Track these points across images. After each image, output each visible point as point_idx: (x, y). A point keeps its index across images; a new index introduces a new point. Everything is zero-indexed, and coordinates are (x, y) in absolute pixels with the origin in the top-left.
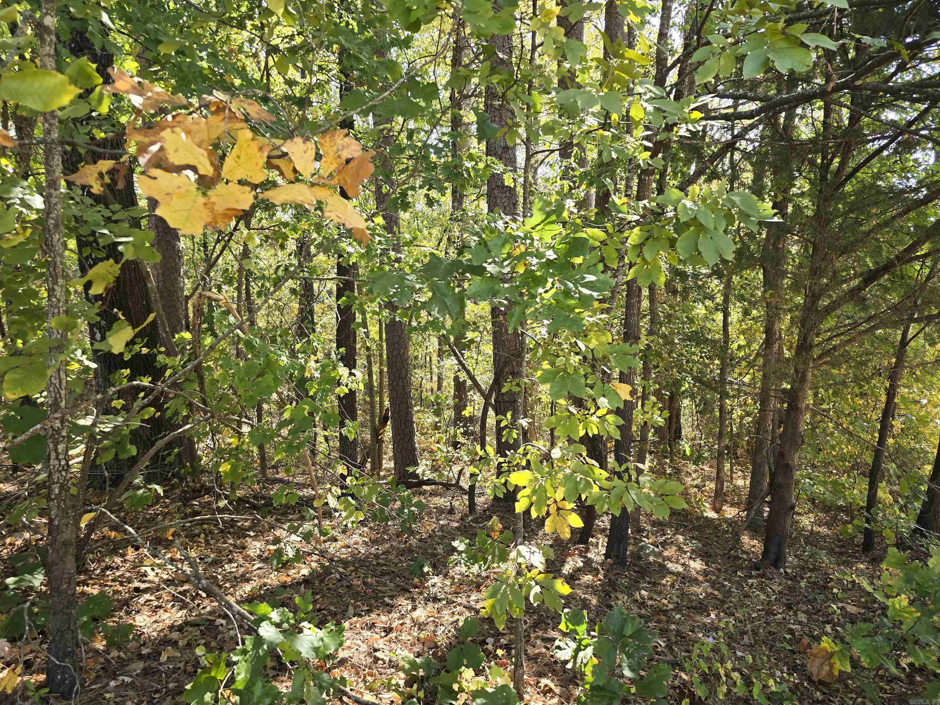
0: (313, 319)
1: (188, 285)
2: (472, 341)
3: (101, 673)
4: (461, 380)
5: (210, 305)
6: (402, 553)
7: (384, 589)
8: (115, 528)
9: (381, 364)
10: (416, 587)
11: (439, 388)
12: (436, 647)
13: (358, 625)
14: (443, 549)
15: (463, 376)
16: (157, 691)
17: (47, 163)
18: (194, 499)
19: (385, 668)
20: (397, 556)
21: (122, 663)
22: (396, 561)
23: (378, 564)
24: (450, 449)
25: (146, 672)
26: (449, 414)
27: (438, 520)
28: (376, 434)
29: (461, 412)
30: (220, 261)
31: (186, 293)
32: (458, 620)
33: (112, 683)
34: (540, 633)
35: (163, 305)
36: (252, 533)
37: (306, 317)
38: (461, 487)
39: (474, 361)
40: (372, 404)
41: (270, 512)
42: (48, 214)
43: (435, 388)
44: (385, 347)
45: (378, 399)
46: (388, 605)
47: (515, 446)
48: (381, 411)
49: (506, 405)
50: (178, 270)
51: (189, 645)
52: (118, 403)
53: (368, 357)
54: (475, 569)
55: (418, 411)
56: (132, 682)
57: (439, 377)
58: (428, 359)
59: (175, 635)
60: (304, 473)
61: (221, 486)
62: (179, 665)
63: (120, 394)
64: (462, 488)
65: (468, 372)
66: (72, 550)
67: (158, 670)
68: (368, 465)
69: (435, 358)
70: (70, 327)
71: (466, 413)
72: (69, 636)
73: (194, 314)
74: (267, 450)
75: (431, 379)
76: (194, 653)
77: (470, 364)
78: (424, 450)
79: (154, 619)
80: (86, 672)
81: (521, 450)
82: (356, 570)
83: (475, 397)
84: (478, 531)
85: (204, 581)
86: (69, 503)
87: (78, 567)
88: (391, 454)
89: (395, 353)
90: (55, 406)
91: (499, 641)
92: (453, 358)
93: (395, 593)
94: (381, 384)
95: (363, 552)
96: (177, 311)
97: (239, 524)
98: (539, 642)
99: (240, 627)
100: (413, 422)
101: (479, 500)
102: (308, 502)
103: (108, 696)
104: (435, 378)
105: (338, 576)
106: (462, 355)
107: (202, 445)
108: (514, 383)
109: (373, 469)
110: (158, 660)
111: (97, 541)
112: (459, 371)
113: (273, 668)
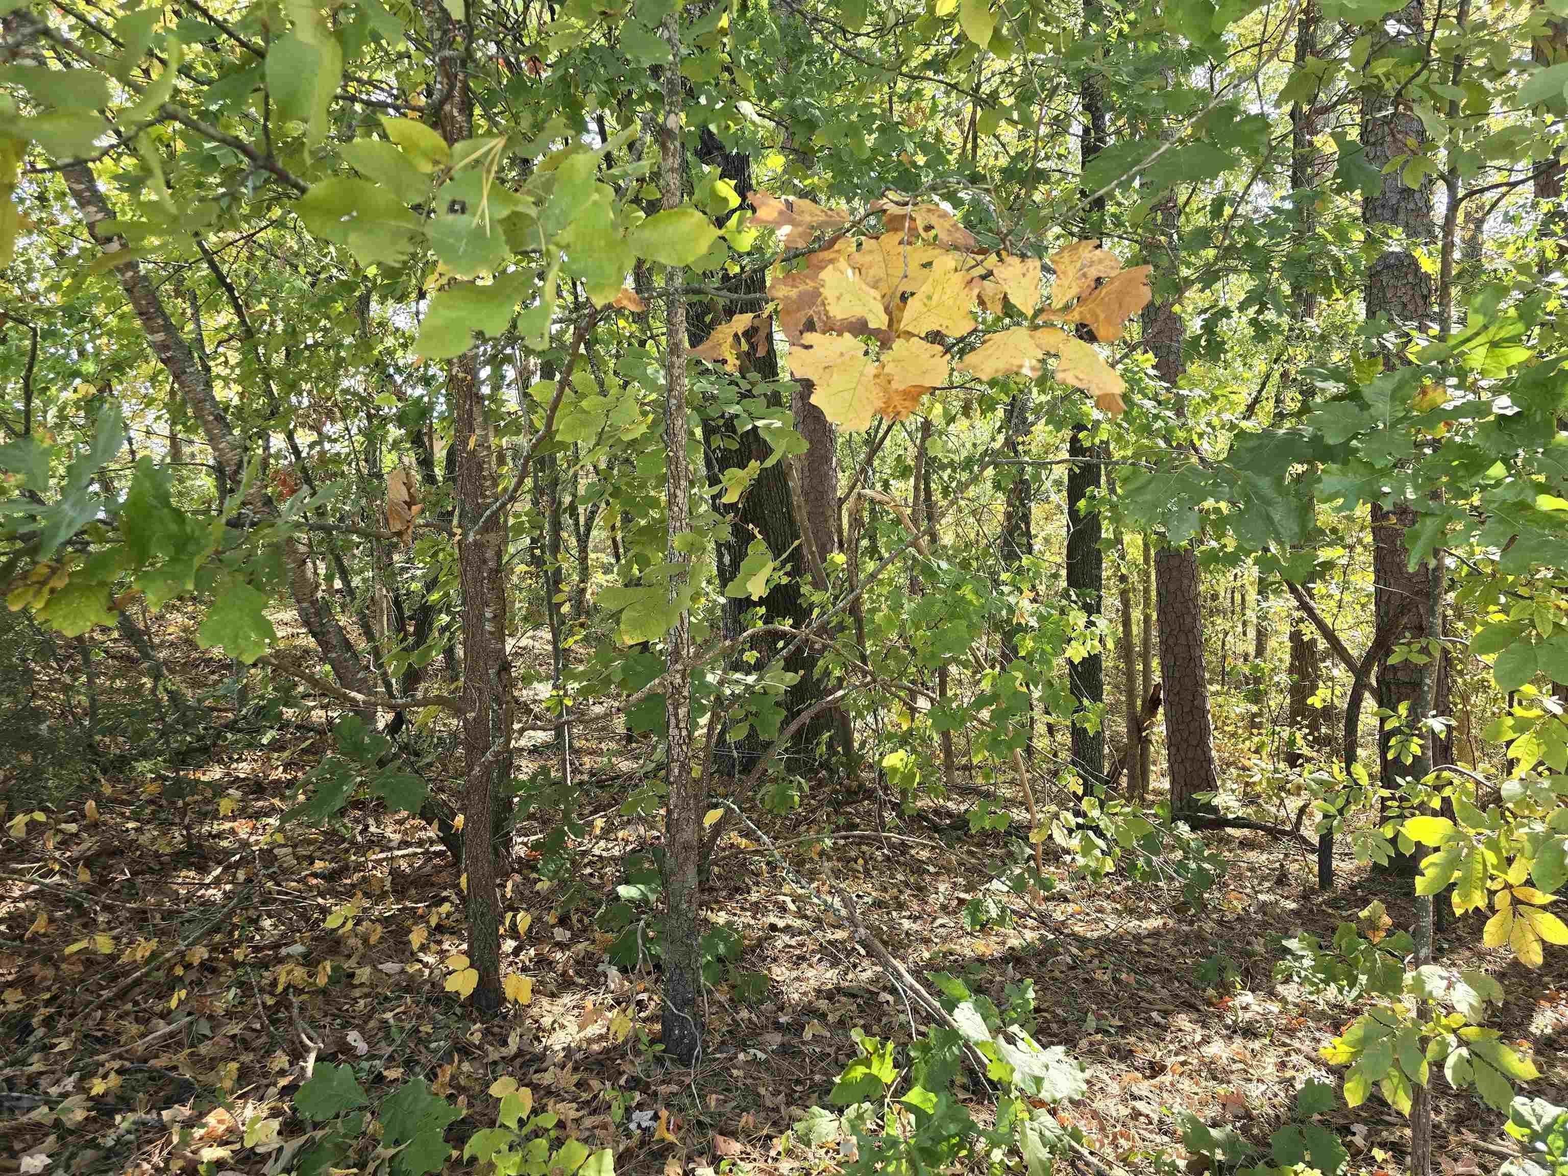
0: (1028, 528)
1: (843, 481)
2: (1329, 565)
3: (727, 1037)
4: (1306, 638)
5: (873, 511)
6: (1185, 940)
7: (1150, 996)
8: (747, 834)
9: (1147, 605)
10: (1210, 1004)
11: (1260, 651)
12: (1248, 1116)
13: (1103, 1048)
14: (1265, 945)
15: (1309, 631)
16: (798, 1082)
17: (669, 321)
18: (849, 804)
19: (1151, 1132)
20: (1175, 945)
21: (755, 1031)
22: (1173, 951)
23: (1140, 952)
24: (1282, 765)
25: (785, 1050)
26: (1277, 701)
27: (1256, 892)
28: (1138, 727)
29: (1305, 698)
30: (887, 442)
31: (840, 493)
32: (1294, 1078)
33: (741, 1056)
34: (1471, 1137)
35: (809, 513)
36: (932, 869)
37: (1018, 527)
38: (1302, 837)
39: (1333, 604)
40: (1130, 675)
41: (959, 839)
42: (670, 390)
43: (1252, 650)
44: (1153, 577)
45: (1140, 667)
46: (1157, 1025)
47: (1417, 769)
48: (1146, 690)
49: (1403, 690)
50: (828, 460)
51: (841, 1023)
52: (750, 657)
53: (1124, 594)
54: (1332, 992)
55: (1217, 693)
56: (767, 1061)
57: (1259, 632)
58: (1238, 597)
59: (823, 1004)
60: (1012, 782)
61: (886, 788)
62: (828, 1050)
63: (755, 642)
64: (1304, 840)
65: (1321, 625)
66: (694, 856)
67: (801, 1052)
68: (1124, 781)
69: (1252, 595)
70: (695, 548)
71: (1316, 701)
72: (688, 976)
73: (850, 525)
74: (955, 740)
75: (1245, 634)
76: (848, 1037)
77: (1324, 609)
78: (1229, 765)
79: (795, 974)
80: (709, 1032)
81: (1430, 778)
82: (1101, 955)
83: (1336, 672)
84: (1341, 924)
85: (862, 930)
86: (690, 791)
87: (700, 882)
88: (1165, 766)
89: (1172, 587)
90: (676, 655)
91: (1379, 1132)
92: (1288, 595)
93: (1172, 1008)
94: (1146, 642)
95: (1112, 926)
96: (826, 521)
97: (913, 852)
98: (1467, 1153)
99: (915, 1011)
100: (1204, 712)
101: (1341, 866)
102: (1021, 831)
103: (735, 1072)
104: (1252, 633)
105: (1069, 960)
106: (1309, 591)
107: (859, 724)
108: (1416, 647)
109: (1131, 787)
110: (801, 1036)
111: (724, 849)
112: (1302, 620)
113: (964, 1087)
